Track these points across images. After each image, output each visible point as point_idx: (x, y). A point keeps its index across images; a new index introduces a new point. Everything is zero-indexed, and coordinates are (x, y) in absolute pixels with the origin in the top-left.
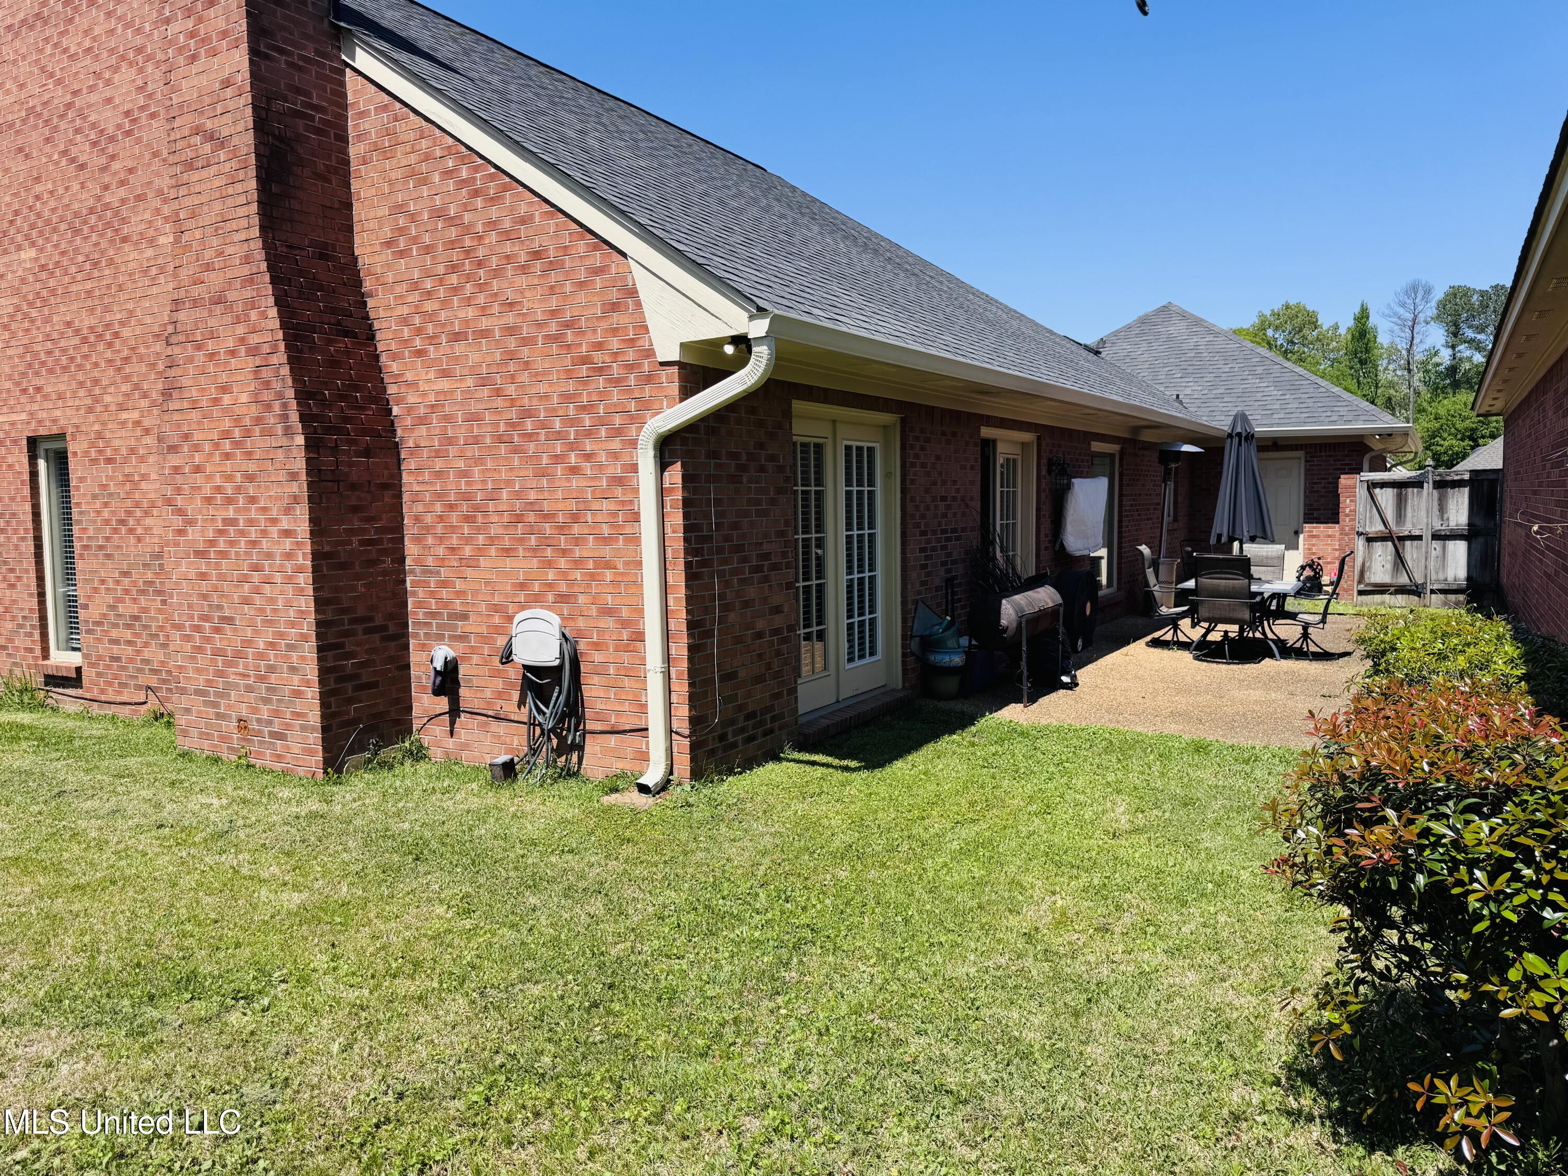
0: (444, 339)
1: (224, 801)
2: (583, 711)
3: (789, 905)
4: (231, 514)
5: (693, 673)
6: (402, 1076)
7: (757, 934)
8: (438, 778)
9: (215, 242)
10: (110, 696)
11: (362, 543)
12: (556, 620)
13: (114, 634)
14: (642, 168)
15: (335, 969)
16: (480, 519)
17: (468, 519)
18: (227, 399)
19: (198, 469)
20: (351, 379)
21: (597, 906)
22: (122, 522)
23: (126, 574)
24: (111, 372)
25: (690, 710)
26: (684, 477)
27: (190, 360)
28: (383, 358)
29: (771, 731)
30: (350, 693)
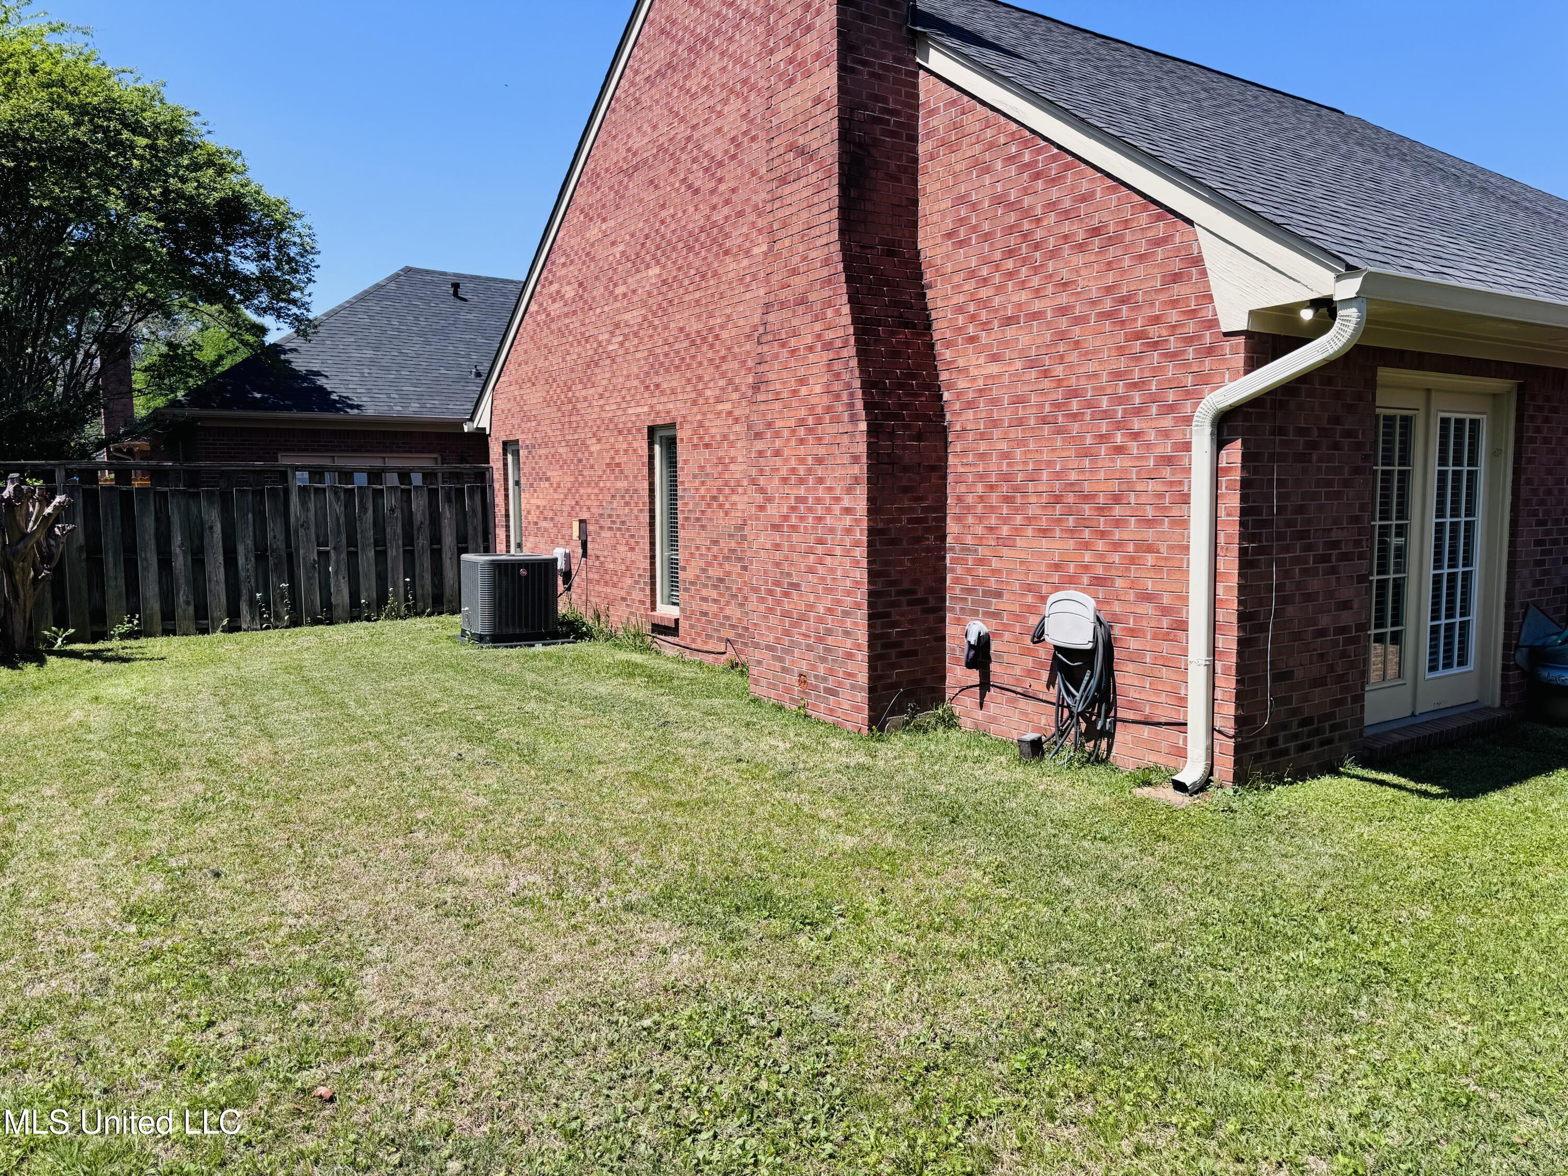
0: (996, 323)
1: (788, 745)
2: (1115, 698)
3: (1355, 937)
4: (802, 492)
5: (1243, 670)
6: (948, 1027)
7: (1317, 962)
8: (969, 747)
9: (801, 248)
10: (698, 645)
11: (910, 521)
12: (1091, 603)
13: (704, 593)
14: (1207, 128)
15: (885, 913)
16: (1019, 500)
17: (1008, 499)
18: (804, 391)
19: (777, 453)
20: (909, 368)
21: (1133, 899)
22: (714, 498)
23: (715, 542)
24: (711, 369)
25: (1237, 709)
26: (1245, 457)
27: (776, 356)
28: (938, 347)
29: (1330, 741)
30: (893, 660)
